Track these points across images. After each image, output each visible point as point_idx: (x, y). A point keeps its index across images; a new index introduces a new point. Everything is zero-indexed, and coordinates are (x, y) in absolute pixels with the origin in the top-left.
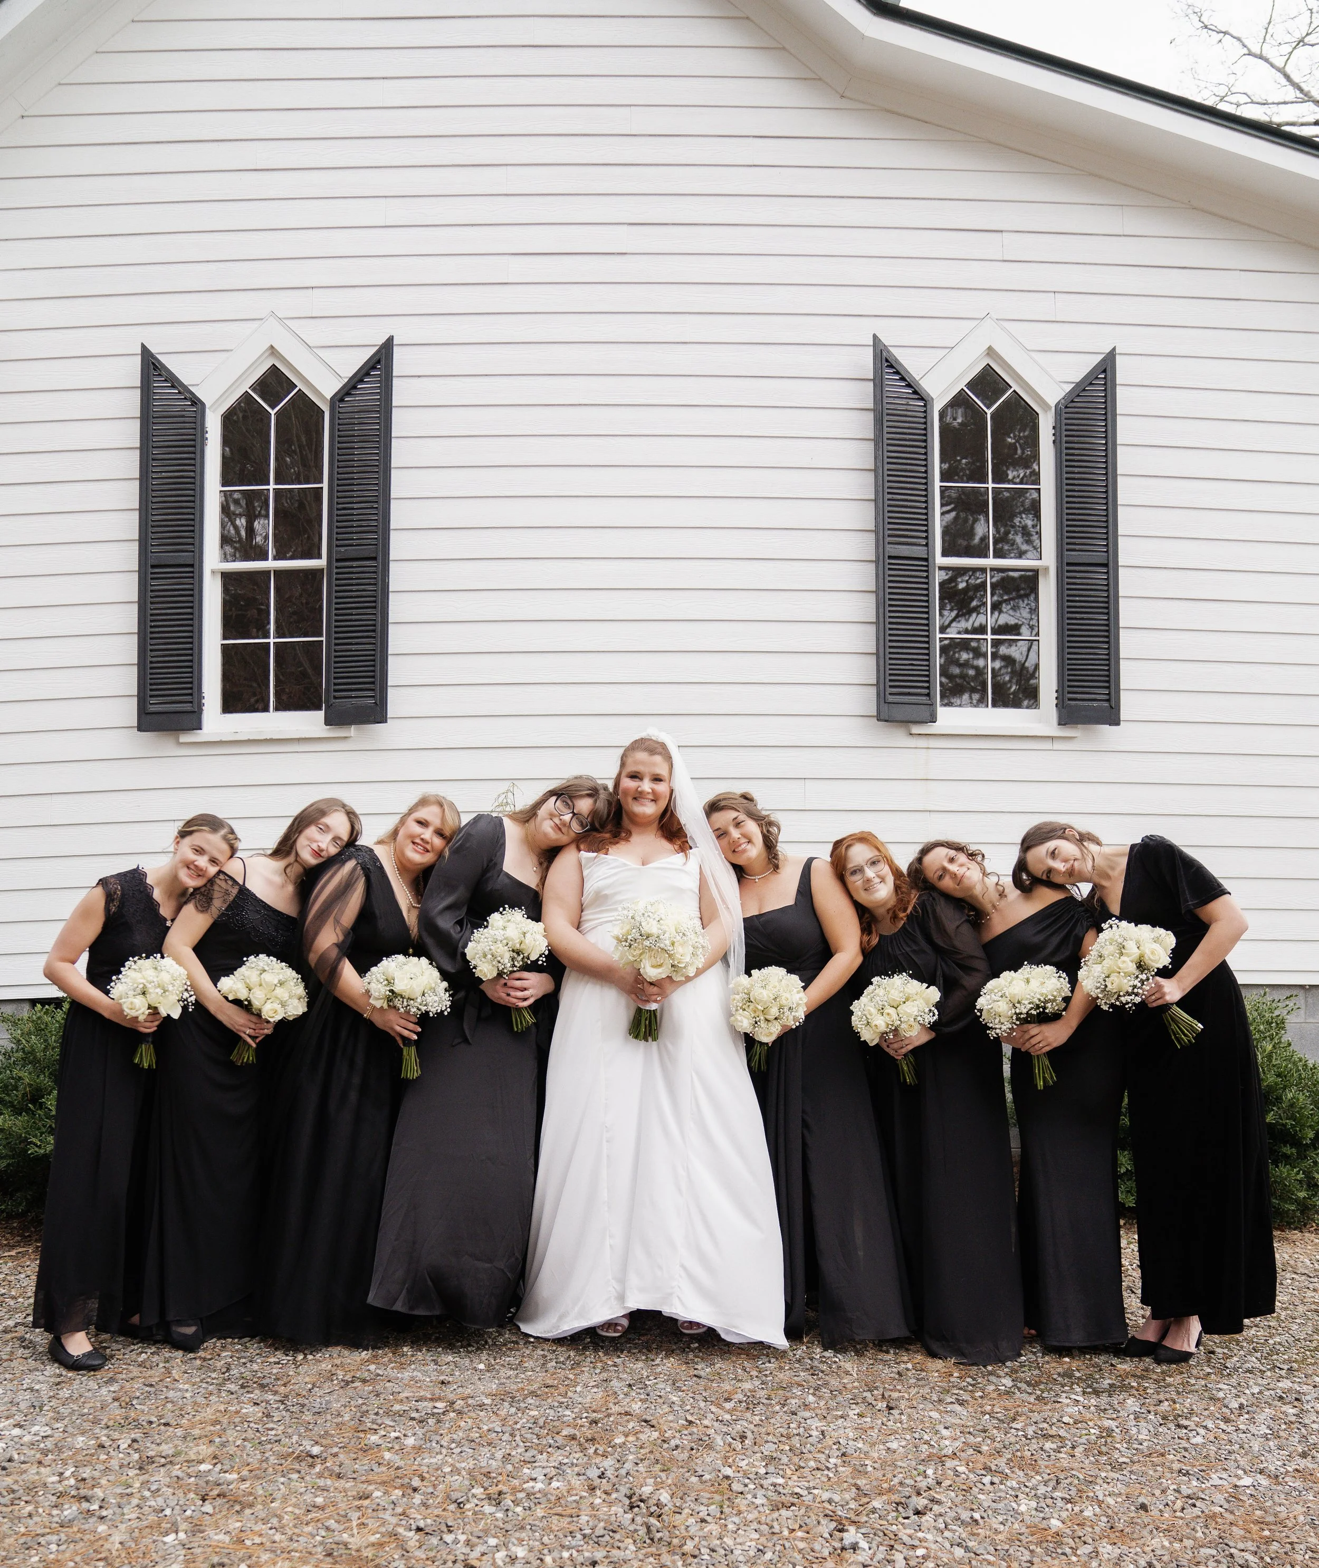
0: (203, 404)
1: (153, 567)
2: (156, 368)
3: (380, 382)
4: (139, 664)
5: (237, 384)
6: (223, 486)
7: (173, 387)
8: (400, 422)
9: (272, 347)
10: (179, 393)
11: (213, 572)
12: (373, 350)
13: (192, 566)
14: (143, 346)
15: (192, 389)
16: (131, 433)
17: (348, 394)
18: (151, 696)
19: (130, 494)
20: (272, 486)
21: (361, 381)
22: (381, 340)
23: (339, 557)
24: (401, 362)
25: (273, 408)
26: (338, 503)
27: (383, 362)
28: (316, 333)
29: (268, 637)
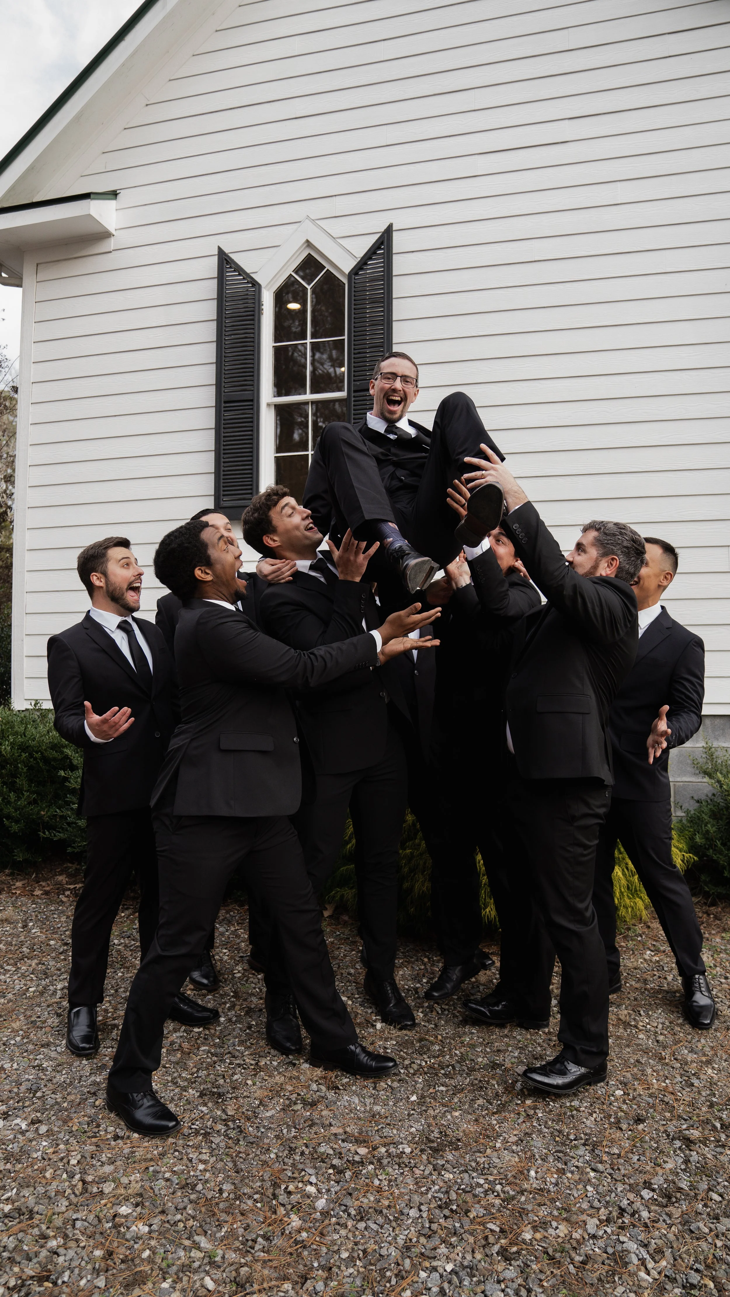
0: (260, 285)
1: (225, 402)
2: (228, 263)
3: (383, 258)
4: (215, 473)
5: (283, 270)
6: (275, 342)
7: (240, 275)
8: (399, 287)
9: (307, 241)
10: (244, 279)
11: (269, 405)
12: (377, 236)
13: (252, 401)
14: (219, 248)
15: (253, 275)
16: (210, 310)
17: (361, 269)
18: (224, 495)
19: (209, 353)
20: (309, 340)
21: (370, 259)
22: (383, 228)
23: (356, 388)
24: (399, 242)
25: (309, 284)
26: (354, 349)
27: (385, 243)
28: (337, 228)
29: (307, 450)
